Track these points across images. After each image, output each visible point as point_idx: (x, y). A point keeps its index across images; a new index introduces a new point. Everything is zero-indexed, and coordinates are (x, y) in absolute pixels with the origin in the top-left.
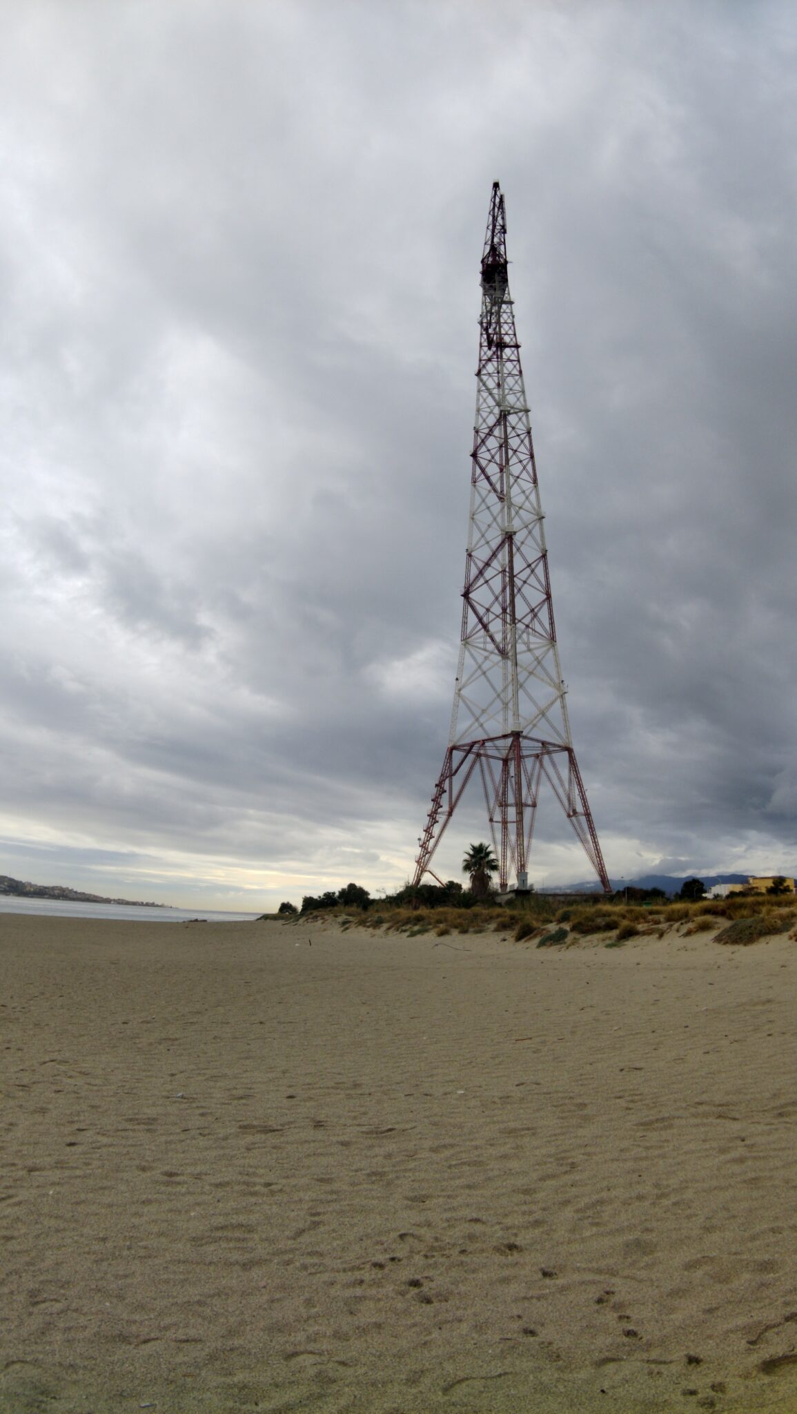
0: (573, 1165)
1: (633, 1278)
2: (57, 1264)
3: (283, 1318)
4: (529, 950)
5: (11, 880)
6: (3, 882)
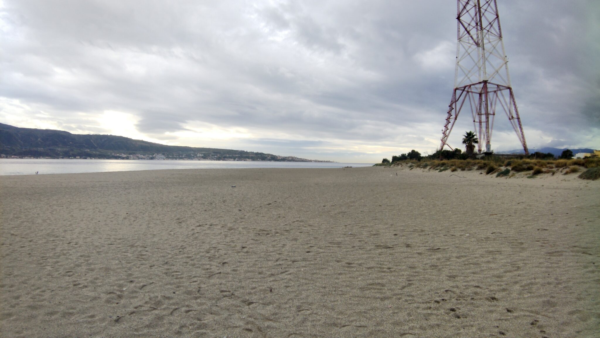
0: (518, 268)
1: (547, 316)
2: (307, 296)
3: (399, 320)
4: (492, 178)
5: (272, 155)
6: (268, 156)
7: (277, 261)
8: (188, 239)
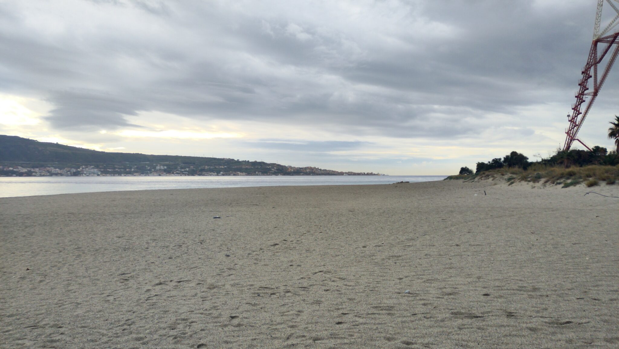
5: (279, 165)
6: (273, 168)
7: (288, 338)
8: (139, 307)
